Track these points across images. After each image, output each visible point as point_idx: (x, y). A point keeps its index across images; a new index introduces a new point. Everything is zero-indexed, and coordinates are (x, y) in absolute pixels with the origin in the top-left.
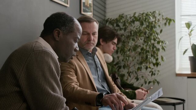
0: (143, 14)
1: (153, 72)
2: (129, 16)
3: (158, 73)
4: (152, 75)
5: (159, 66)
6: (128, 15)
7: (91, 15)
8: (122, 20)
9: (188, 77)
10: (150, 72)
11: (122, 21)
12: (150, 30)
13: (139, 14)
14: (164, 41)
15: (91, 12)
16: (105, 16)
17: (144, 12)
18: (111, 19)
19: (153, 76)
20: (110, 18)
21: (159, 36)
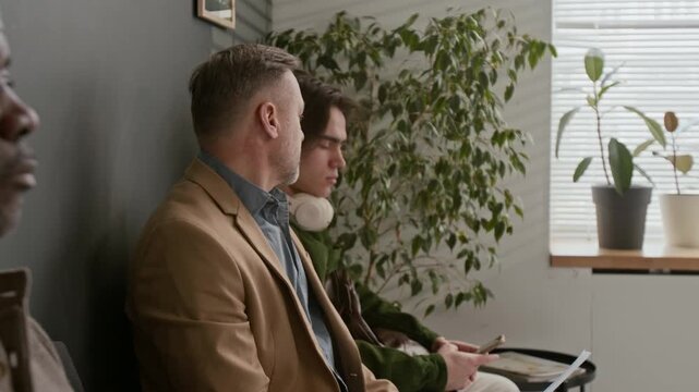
0: (447, 22)
1: (471, 256)
2: (370, 22)
3: (493, 260)
4: (467, 268)
5: (505, 234)
6: (366, 17)
7: (231, 19)
8: (350, 42)
9: (596, 271)
10: (460, 256)
11: (351, 46)
12: (475, 89)
13: (434, 24)
14: (519, 132)
15: (231, 7)
16: (269, 20)
17: (451, 14)
18: (299, 35)
19: (472, 269)
20: (297, 31)
21: (499, 113)
